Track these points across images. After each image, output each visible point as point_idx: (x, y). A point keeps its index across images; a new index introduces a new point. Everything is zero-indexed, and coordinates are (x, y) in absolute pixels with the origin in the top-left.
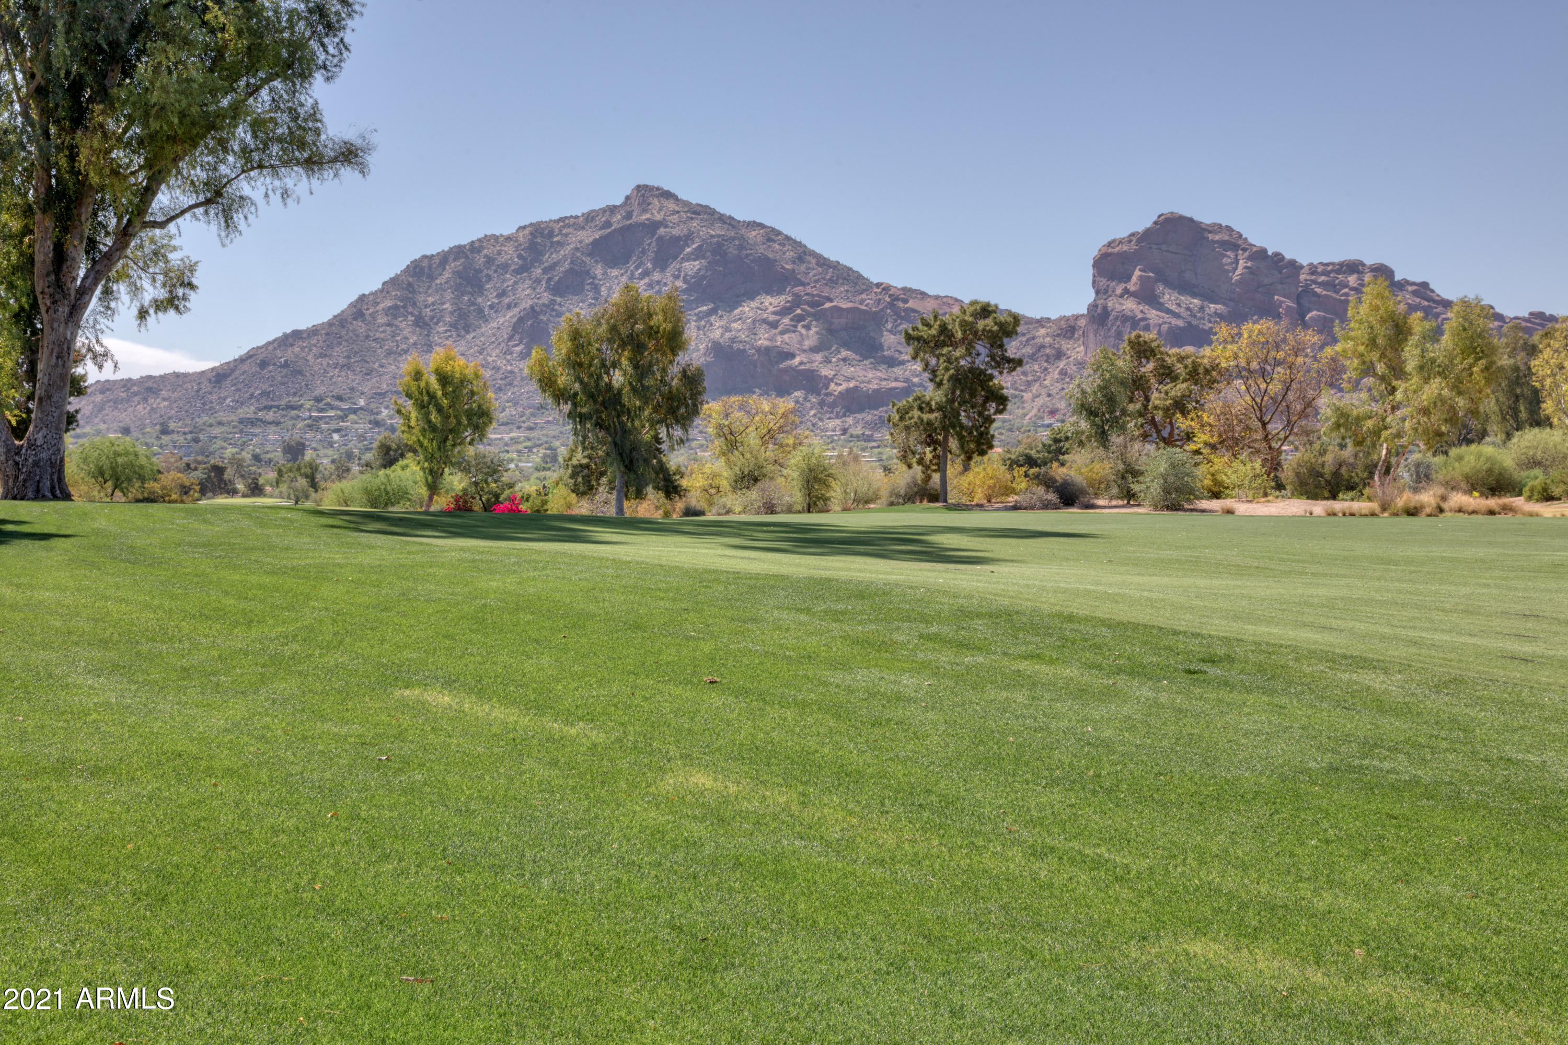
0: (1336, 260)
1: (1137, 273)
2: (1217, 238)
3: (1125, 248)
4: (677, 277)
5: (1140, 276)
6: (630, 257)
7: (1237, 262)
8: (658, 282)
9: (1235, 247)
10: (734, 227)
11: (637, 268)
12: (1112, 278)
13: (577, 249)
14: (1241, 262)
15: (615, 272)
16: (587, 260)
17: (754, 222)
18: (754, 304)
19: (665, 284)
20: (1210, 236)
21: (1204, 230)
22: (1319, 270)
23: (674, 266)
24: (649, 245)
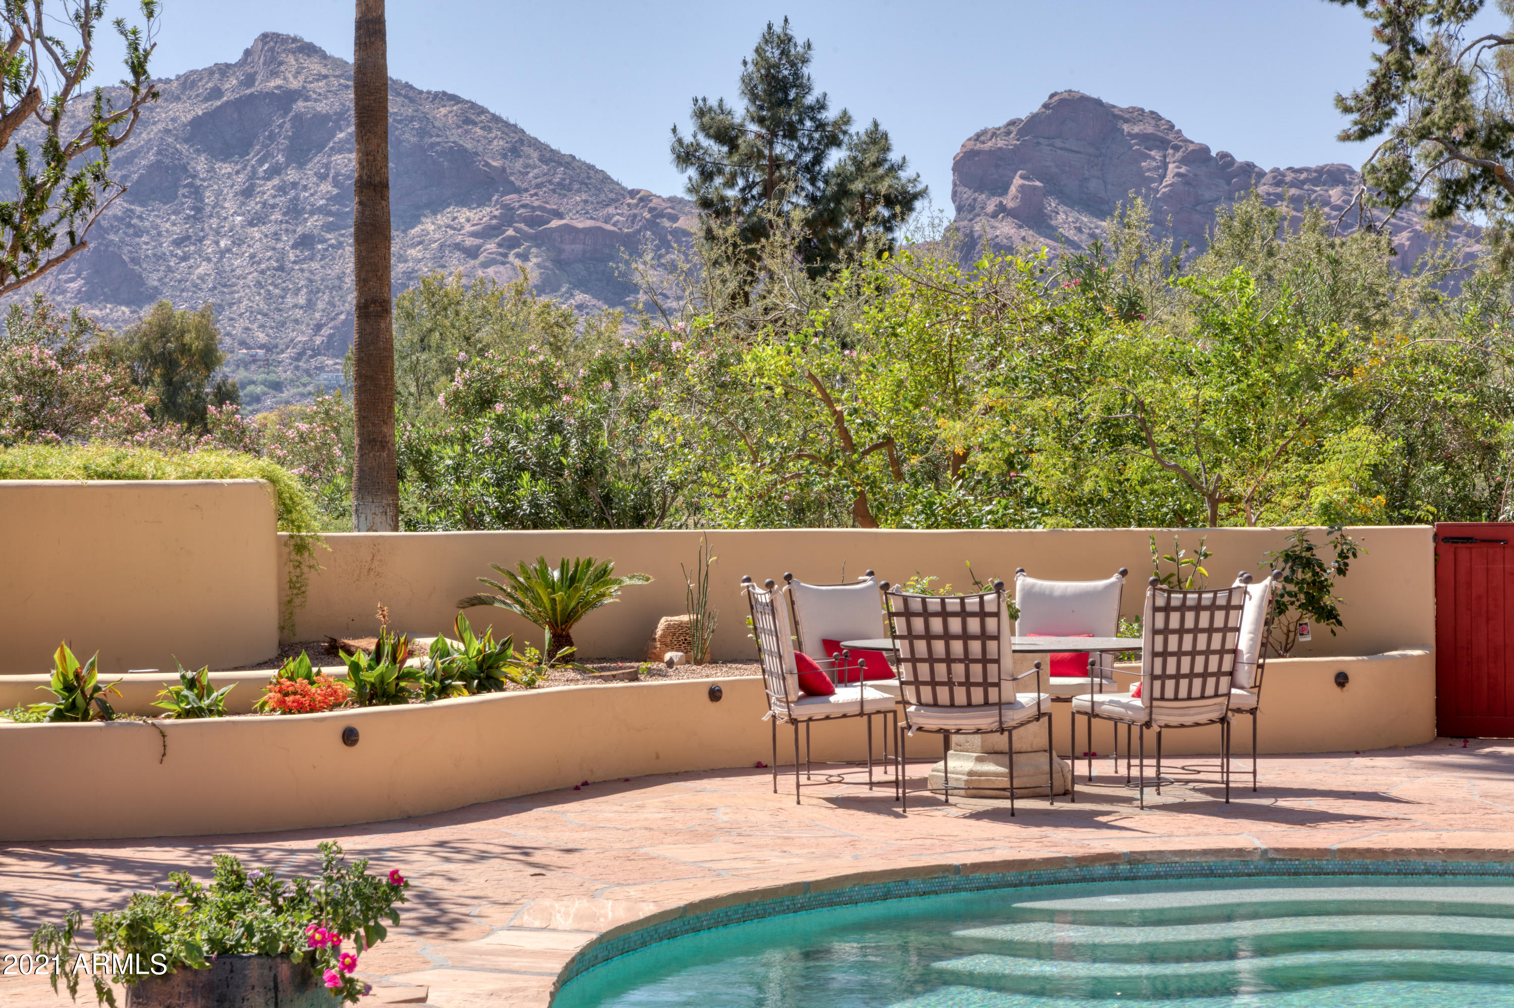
0: (1313, 165)
1: (1017, 181)
2: (1136, 129)
3: (1001, 143)
4: (323, 177)
5: (1022, 186)
6: (250, 145)
7: (1165, 166)
8: (294, 185)
9: (1162, 144)
10: (412, 100)
11: (261, 162)
12: (980, 188)
13: (167, 131)
14: (1171, 166)
15: (226, 168)
16: (183, 148)
17: (444, 93)
18: (442, 219)
19: (305, 188)
20: (1126, 127)
21: (1117, 117)
22: (1288, 179)
23: (319, 159)
24: (281, 126)
